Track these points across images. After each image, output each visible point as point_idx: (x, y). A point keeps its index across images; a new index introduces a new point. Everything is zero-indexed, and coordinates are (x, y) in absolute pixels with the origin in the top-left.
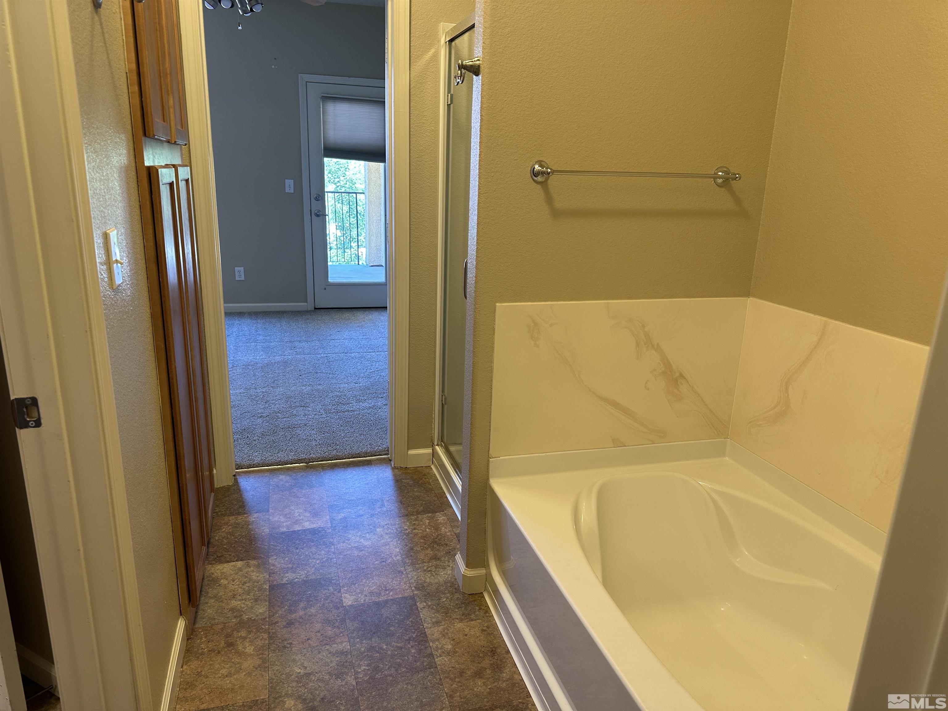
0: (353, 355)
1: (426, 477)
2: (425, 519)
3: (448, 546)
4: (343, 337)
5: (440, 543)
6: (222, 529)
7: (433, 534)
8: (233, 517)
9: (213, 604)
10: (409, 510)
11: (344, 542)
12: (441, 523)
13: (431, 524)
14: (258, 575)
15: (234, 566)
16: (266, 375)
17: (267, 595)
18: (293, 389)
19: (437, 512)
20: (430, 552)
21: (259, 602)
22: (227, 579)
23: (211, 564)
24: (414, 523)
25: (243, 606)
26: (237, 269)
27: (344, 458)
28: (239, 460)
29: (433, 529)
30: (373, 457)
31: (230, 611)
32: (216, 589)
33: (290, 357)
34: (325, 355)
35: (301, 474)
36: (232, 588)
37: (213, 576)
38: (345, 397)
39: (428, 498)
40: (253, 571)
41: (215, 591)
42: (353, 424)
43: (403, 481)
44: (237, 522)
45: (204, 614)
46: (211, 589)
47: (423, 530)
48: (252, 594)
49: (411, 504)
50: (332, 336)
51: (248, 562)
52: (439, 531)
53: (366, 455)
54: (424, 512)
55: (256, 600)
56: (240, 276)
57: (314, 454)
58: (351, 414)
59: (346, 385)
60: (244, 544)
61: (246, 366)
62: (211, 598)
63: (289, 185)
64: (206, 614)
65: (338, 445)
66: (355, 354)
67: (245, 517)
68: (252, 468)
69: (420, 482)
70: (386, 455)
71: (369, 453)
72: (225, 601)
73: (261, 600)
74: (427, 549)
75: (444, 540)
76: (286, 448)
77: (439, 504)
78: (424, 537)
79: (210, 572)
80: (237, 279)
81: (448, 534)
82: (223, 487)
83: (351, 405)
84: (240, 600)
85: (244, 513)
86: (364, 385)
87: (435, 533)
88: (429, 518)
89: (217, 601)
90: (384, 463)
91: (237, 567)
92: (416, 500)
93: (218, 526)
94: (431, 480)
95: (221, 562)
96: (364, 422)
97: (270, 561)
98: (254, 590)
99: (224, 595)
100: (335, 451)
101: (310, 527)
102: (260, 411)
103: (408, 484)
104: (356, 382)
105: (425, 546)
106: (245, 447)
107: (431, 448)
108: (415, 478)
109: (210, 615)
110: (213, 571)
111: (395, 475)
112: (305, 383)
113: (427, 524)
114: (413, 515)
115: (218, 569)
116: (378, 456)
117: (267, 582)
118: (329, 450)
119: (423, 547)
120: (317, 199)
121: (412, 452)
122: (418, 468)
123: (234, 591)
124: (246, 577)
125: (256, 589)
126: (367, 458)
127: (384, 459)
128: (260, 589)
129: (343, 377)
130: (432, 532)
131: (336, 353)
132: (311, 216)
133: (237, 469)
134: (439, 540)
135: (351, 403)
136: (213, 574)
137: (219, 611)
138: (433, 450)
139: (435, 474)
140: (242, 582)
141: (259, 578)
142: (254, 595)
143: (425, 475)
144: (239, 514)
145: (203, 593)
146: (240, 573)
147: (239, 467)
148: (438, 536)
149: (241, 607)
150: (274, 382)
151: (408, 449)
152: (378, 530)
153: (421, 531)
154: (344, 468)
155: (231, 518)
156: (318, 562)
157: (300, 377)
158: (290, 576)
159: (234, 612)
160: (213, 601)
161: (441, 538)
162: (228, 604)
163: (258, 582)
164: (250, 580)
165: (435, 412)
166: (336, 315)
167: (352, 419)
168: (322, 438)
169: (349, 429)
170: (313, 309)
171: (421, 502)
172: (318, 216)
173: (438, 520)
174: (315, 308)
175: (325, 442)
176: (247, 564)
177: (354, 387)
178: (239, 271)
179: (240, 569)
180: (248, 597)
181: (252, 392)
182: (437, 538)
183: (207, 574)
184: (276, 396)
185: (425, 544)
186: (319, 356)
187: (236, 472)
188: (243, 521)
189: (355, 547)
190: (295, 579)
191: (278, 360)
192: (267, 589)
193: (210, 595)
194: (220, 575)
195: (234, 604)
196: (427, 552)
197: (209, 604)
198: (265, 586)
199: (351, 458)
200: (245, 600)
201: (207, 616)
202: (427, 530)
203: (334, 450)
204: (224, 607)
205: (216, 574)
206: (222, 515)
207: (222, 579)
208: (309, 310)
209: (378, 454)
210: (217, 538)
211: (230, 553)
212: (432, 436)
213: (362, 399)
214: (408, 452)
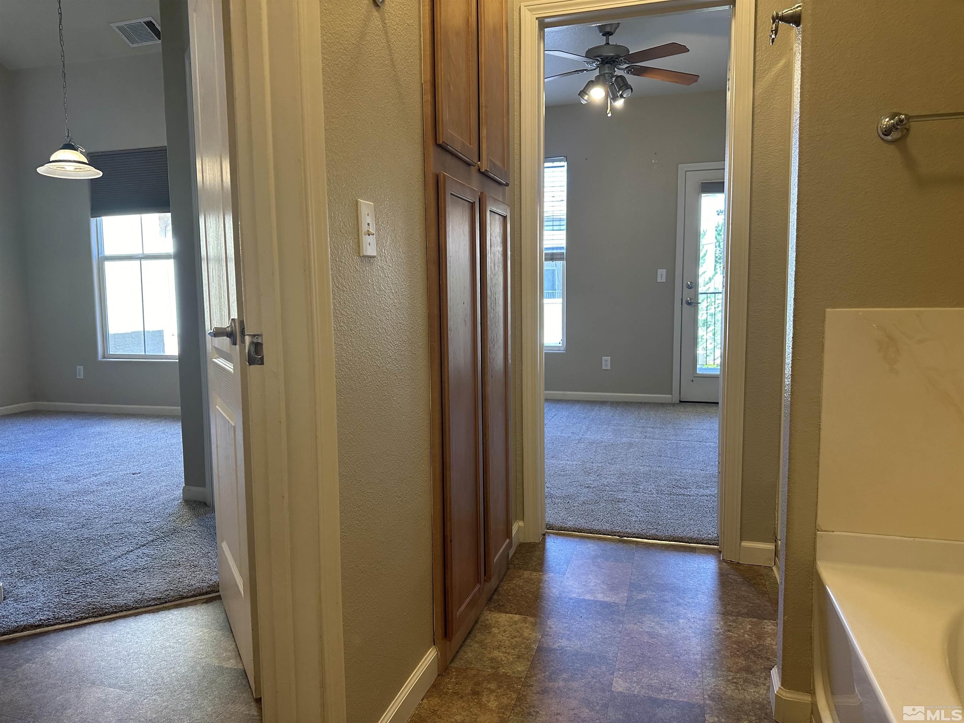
0: (708, 444)
1: (762, 578)
2: (747, 624)
3: (771, 661)
4: (702, 427)
5: (759, 655)
6: (514, 581)
7: (753, 643)
8: (529, 572)
9: (476, 648)
10: (728, 608)
11: (635, 624)
12: (767, 633)
13: (753, 631)
14: (530, 632)
15: (511, 618)
16: (607, 452)
17: (532, 655)
18: (630, 467)
19: (765, 619)
20: (742, 662)
21: (521, 660)
22: (499, 629)
23: (489, 610)
24: (730, 624)
25: (504, 659)
26: (604, 358)
27: (664, 539)
28: (552, 521)
29: (755, 637)
30: (700, 545)
31: (489, 660)
32: (485, 635)
33: (637, 440)
34: (676, 442)
35: (611, 547)
36: (500, 638)
37: (487, 622)
38: (684, 481)
39: (757, 601)
40: (527, 628)
41: (483, 637)
42: (685, 507)
43: (730, 576)
44: (530, 577)
45: (464, 656)
46: (480, 634)
47: (739, 635)
48: (517, 650)
49: (733, 603)
50: (689, 426)
51: (525, 618)
52: (762, 641)
53: (691, 540)
54: (748, 615)
55: (519, 657)
56: (606, 365)
57: (630, 529)
58: (686, 498)
59: (690, 471)
60: (529, 599)
61: (591, 443)
62: (477, 642)
63: (662, 275)
64: (466, 656)
65: (660, 525)
66: (710, 443)
67: (540, 575)
68: (562, 531)
69: (753, 582)
70: (716, 545)
71: (694, 539)
72: (489, 649)
73: (524, 658)
74: (738, 657)
75: (766, 653)
76: (602, 518)
77: (771, 611)
78: (738, 643)
79: (486, 617)
80: (604, 368)
81: (774, 647)
82: (530, 543)
83: (688, 489)
84: (503, 653)
85: (541, 571)
86: (712, 472)
87: (755, 641)
88: (753, 624)
89: (481, 646)
90: (711, 553)
91: (514, 620)
92: (740, 599)
93: (511, 577)
94: (768, 582)
95: (500, 612)
96: (698, 507)
97: (548, 622)
98: (520, 646)
99: (491, 643)
100: (655, 530)
101: (603, 600)
102: (589, 482)
103: (735, 580)
104: (703, 469)
105: (738, 653)
106: (563, 511)
107: (774, 544)
108: (747, 576)
109: (469, 659)
110: (489, 617)
111: (720, 569)
112: (644, 464)
113: (748, 629)
114: (731, 615)
115: (494, 617)
116: (705, 544)
117: (537, 642)
118: (648, 528)
119: (734, 653)
120: (689, 287)
121: (745, 544)
122: (754, 567)
123: (500, 642)
124: (518, 631)
125: (523, 646)
126: (691, 544)
127: (713, 549)
128: (528, 647)
129: (689, 463)
130: (751, 639)
131: (688, 441)
132: (682, 304)
133: (548, 529)
134: (759, 651)
135: (690, 488)
136: (488, 620)
137: (479, 657)
138: (775, 546)
139: (775, 577)
140: (513, 635)
141: (531, 636)
142: (519, 651)
143: (761, 575)
144: (535, 570)
145: (471, 636)
146: (514, 626)
147: (551, 527)
148: (758, 646)
149: (501, 659)
150: (612, 459)
151: (741, 540)
152: (681, 621)
153: (736, 635)
154: (662, 550)
155: (525, 573)
156: (599, 636)
157: (641, 458)
158: (564, 643)
159: (492, 663)
160: (477, 646)
161: (762, 649)
162: (490, 653)
163: (527, 640)
164: (521, 635)
165: (778, 495)
166: (700, 409)
167: (686, 503)
168: (645, 515)
169: (679, 512)
170: (678, 402)
171: (747, 603)
172: (689, 304)
173: (765, 628)
174: (680, 401)
175: (647, 520)
176: (524, 619)
177: (698, 473)
178: (606, 361)
179: (516, 623)
180: (513, 651)
181: (588, 465)
182: (756, 648)
183: (482, 618)
184: (610, 471)
185: (738, 651)
186: (668, 442)
187: (546, 532)
188: (537, 578)
189: (647, 632)
190: (567, 647)
191: (624, 441)
192: (535, 649)
193: (476, 639)
194: (494, 623)
195: (496, 655)
196: (737, 660)
197: (472, 648)
198: (533, 646)
199: (672, 541)
200: (508, 654)
201: (466, 658)
202: (746, 636)
203: (653, 529)
204: (484, 655)
205: (490, 621)
206: (518, 568)
207: (494, 627)
208: (673, 402)
209: (705, 542)
210: (505, 588)
211: (512, 605)
212: (775, 527)
213: (703, 486)
214: (740, 543)
